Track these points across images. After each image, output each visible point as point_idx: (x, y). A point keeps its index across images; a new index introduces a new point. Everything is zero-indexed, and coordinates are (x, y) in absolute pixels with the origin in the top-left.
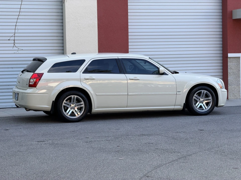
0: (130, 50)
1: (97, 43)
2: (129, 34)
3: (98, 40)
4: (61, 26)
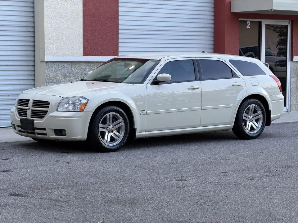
1: (82, 38)
3: (83, 34)
4: (30, 12)
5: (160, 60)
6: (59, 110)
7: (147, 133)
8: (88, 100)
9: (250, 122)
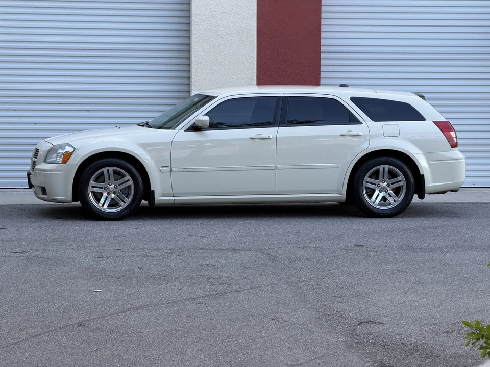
0: (322, 81)
2: (323, 49)
4: (186, 30)
5: (218, 96)
6: (47, 161)
7: (176, 198)
8: (75, 149)
9: (381, 192)
